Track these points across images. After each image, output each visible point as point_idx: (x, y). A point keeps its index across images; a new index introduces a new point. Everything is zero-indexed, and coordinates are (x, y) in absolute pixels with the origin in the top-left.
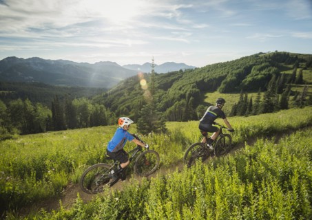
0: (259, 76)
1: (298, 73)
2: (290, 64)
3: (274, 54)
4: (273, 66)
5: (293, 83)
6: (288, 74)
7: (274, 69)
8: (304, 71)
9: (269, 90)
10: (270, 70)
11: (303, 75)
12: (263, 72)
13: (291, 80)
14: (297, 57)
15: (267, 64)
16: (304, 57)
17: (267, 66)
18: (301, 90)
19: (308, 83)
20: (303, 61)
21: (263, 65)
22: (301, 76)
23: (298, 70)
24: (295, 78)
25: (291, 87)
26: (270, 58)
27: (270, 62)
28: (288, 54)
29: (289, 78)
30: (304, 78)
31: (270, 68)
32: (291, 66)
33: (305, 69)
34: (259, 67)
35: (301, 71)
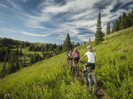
2: (14, 45)
3: (4, 39)
4: (5, 46)
5: (18, 55)
7: (6, 48)
8: (22, 49)
10: (4, 48)
11: (22, 51)
13: (16, 53)
14: (17, 42)
16: (20, 42)
18: (23, 59)
19: (25, 55)
20: (20, 44)
25: (17, 57)
27: (3, 44)
28: (12, 40)
33: (22, 48)
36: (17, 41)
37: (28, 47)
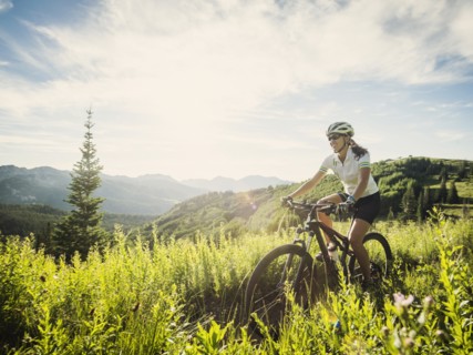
0: (391, 193)
1: (448, 187)
12: (396, 186)
15: (400, 174)
17: (401, 178)
21: (394, 175)
22: (455, 191)
24: (446, 194)
26: (402, 165)
29: (437, 194)
31: (405, 180)
32: (437, 177)
34: (388, 178)
35: (453, 183)
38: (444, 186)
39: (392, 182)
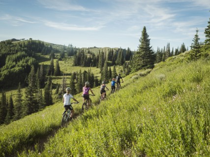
0: (17, 69)
1: (55, 64)
2: (46, 54)
3: (29, 42)
4: (30, 56)
5: (53, 75)
6: (47, 66)
7: (31, 60)
8: (60, 62)
9: (30, 85)
10: (27, 61)
11: (60, 66)
12: (20, 63)
13: (50, 71)
14: (51, 47)
15: (23, 53)
16: (58, 48)
17: (24, 56)
18: (60, 82)
19: (65, 75)
20: (57, 51)
21: (19, 54)
22: (58, 67)
23: (55, 61)
24: (53, 69)
25: (51, 79)
26: (25, 46)
27: (26, 51)
28: (43, 42)
29: (48, 70)
30: (61, 70)
31: (28, 58)
32: (48, 57)
33: (60, 60)
34: (14, 57)
35: (57, 62)
36: (52, 45)
37: (73, 58)
38: (52, 63)
39: (17, 60)
